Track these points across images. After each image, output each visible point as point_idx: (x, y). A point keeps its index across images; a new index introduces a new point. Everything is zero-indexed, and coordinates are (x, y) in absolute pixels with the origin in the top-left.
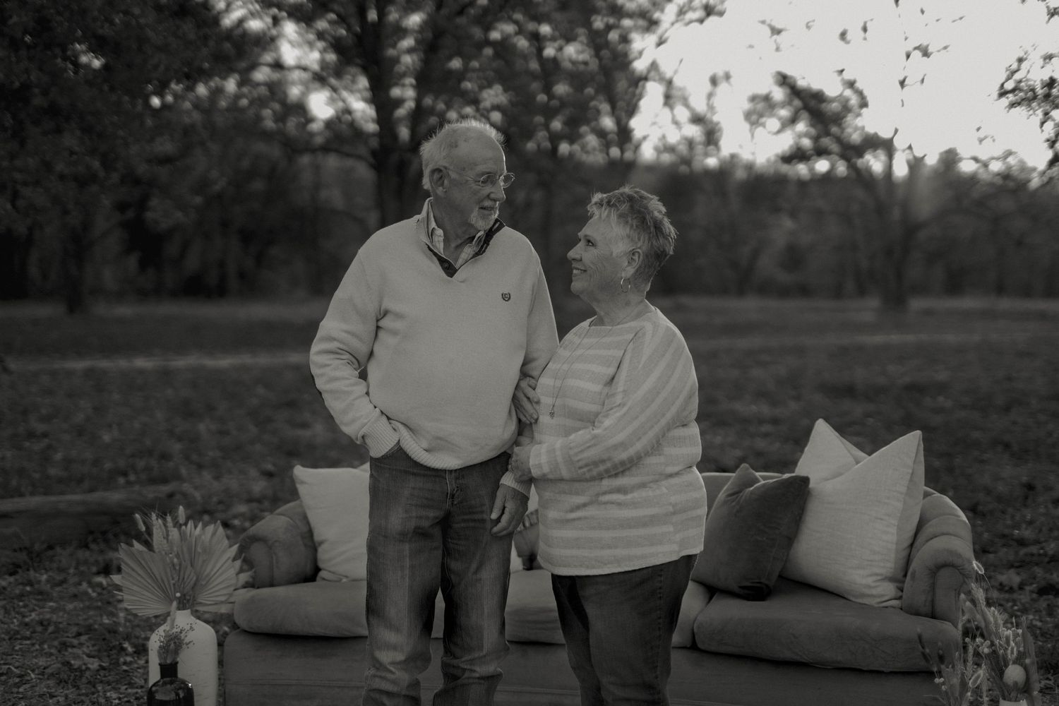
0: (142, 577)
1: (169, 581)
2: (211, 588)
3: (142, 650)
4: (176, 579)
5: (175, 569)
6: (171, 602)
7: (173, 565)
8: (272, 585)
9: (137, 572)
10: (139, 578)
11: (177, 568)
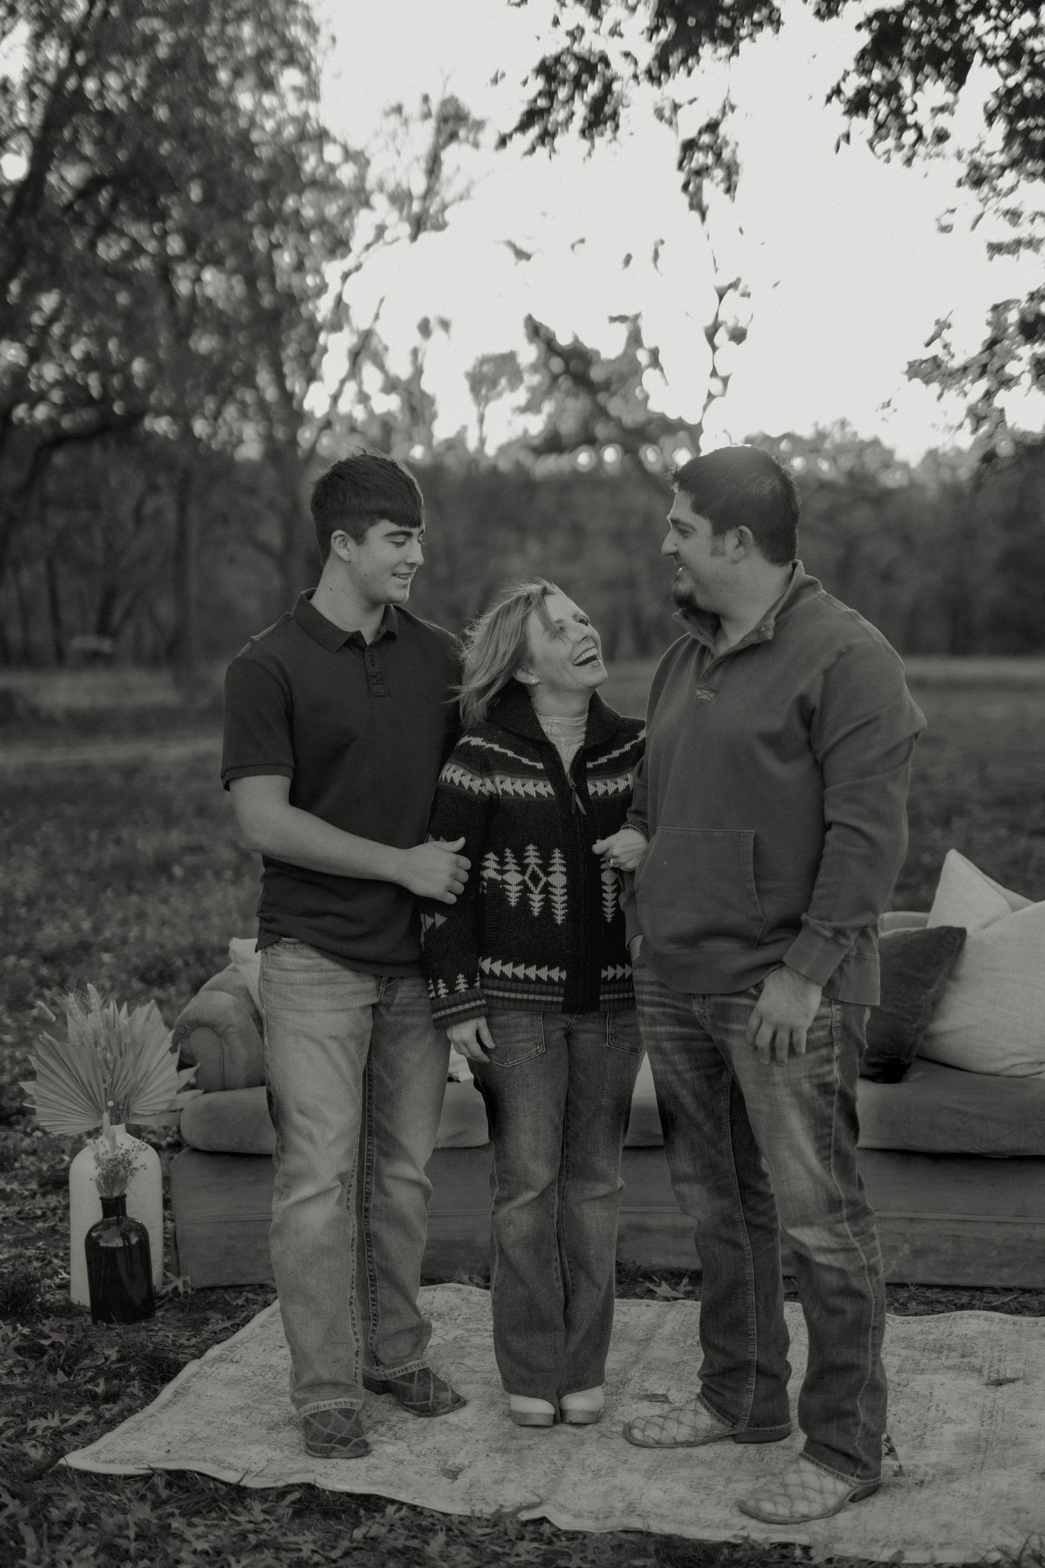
0: (64, 1081)
1: (98, 1086)
2: (151, 1092)
3: (59, 1183)
4: (109, 1080)
5: (108, 1068)
6: (100, 1113)
7: (106, 1062)
8: (224, 1089)
9: (58, 1075)
10: (60, 1083)
11: (111, 1066)
